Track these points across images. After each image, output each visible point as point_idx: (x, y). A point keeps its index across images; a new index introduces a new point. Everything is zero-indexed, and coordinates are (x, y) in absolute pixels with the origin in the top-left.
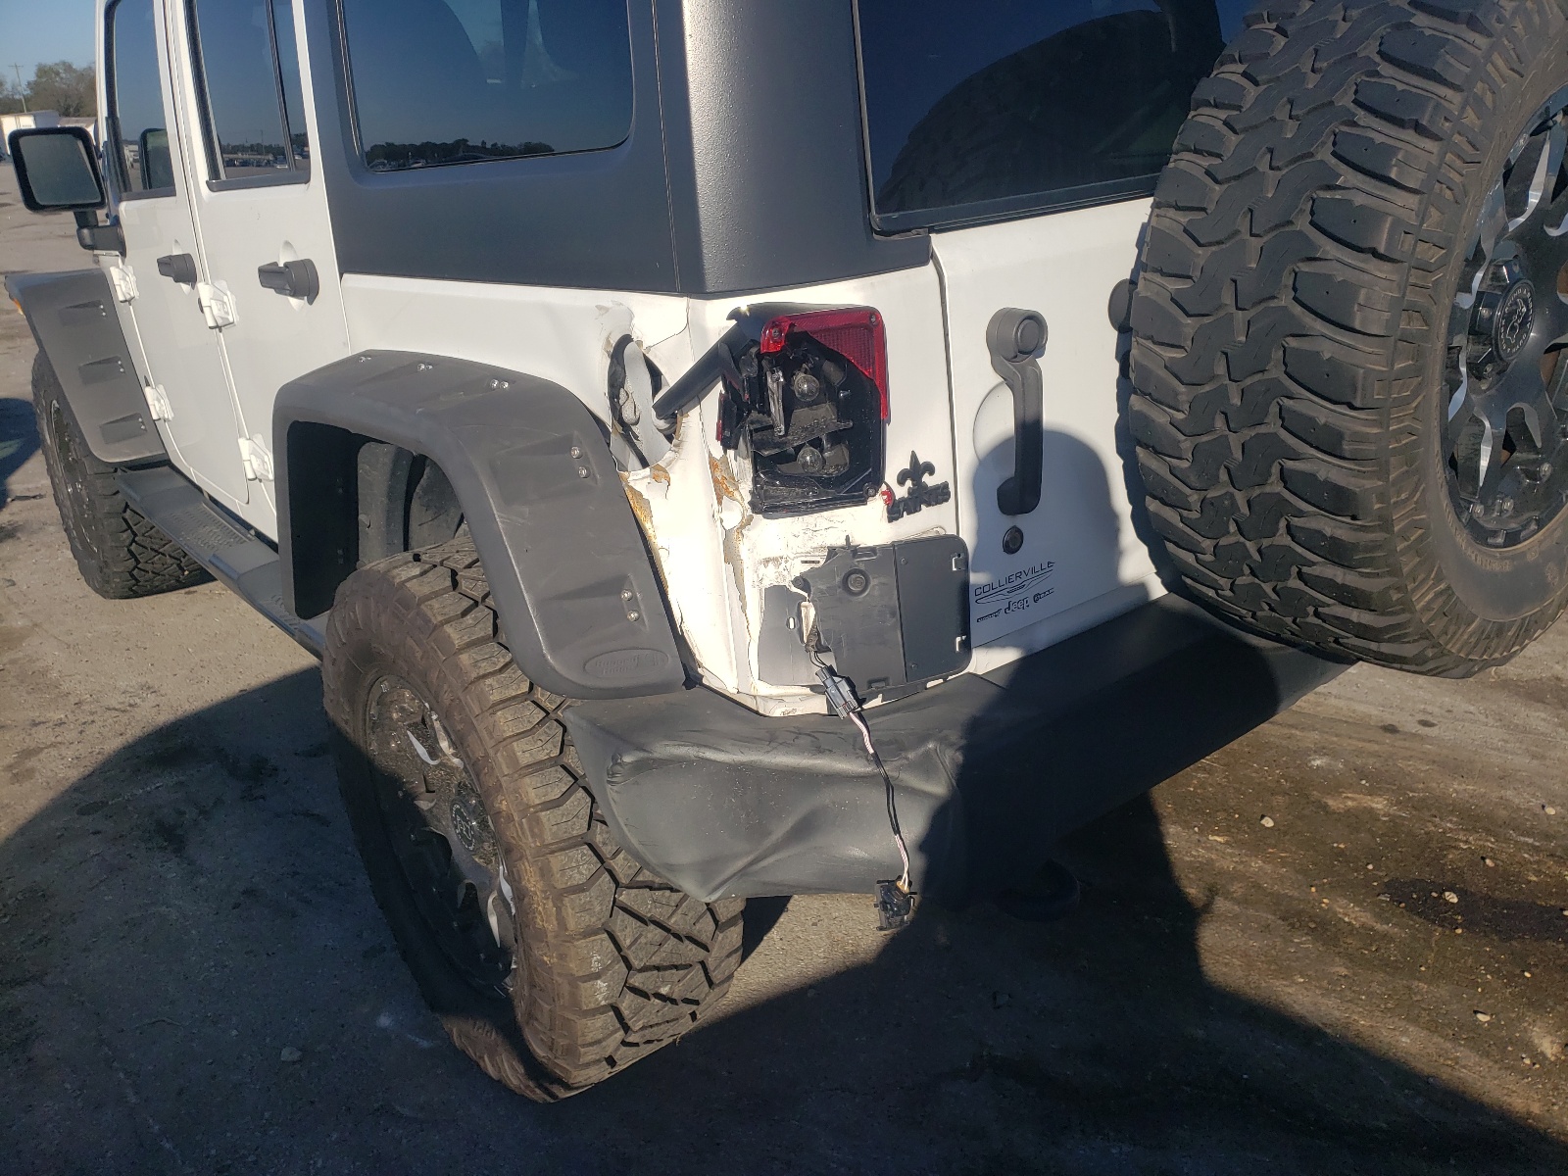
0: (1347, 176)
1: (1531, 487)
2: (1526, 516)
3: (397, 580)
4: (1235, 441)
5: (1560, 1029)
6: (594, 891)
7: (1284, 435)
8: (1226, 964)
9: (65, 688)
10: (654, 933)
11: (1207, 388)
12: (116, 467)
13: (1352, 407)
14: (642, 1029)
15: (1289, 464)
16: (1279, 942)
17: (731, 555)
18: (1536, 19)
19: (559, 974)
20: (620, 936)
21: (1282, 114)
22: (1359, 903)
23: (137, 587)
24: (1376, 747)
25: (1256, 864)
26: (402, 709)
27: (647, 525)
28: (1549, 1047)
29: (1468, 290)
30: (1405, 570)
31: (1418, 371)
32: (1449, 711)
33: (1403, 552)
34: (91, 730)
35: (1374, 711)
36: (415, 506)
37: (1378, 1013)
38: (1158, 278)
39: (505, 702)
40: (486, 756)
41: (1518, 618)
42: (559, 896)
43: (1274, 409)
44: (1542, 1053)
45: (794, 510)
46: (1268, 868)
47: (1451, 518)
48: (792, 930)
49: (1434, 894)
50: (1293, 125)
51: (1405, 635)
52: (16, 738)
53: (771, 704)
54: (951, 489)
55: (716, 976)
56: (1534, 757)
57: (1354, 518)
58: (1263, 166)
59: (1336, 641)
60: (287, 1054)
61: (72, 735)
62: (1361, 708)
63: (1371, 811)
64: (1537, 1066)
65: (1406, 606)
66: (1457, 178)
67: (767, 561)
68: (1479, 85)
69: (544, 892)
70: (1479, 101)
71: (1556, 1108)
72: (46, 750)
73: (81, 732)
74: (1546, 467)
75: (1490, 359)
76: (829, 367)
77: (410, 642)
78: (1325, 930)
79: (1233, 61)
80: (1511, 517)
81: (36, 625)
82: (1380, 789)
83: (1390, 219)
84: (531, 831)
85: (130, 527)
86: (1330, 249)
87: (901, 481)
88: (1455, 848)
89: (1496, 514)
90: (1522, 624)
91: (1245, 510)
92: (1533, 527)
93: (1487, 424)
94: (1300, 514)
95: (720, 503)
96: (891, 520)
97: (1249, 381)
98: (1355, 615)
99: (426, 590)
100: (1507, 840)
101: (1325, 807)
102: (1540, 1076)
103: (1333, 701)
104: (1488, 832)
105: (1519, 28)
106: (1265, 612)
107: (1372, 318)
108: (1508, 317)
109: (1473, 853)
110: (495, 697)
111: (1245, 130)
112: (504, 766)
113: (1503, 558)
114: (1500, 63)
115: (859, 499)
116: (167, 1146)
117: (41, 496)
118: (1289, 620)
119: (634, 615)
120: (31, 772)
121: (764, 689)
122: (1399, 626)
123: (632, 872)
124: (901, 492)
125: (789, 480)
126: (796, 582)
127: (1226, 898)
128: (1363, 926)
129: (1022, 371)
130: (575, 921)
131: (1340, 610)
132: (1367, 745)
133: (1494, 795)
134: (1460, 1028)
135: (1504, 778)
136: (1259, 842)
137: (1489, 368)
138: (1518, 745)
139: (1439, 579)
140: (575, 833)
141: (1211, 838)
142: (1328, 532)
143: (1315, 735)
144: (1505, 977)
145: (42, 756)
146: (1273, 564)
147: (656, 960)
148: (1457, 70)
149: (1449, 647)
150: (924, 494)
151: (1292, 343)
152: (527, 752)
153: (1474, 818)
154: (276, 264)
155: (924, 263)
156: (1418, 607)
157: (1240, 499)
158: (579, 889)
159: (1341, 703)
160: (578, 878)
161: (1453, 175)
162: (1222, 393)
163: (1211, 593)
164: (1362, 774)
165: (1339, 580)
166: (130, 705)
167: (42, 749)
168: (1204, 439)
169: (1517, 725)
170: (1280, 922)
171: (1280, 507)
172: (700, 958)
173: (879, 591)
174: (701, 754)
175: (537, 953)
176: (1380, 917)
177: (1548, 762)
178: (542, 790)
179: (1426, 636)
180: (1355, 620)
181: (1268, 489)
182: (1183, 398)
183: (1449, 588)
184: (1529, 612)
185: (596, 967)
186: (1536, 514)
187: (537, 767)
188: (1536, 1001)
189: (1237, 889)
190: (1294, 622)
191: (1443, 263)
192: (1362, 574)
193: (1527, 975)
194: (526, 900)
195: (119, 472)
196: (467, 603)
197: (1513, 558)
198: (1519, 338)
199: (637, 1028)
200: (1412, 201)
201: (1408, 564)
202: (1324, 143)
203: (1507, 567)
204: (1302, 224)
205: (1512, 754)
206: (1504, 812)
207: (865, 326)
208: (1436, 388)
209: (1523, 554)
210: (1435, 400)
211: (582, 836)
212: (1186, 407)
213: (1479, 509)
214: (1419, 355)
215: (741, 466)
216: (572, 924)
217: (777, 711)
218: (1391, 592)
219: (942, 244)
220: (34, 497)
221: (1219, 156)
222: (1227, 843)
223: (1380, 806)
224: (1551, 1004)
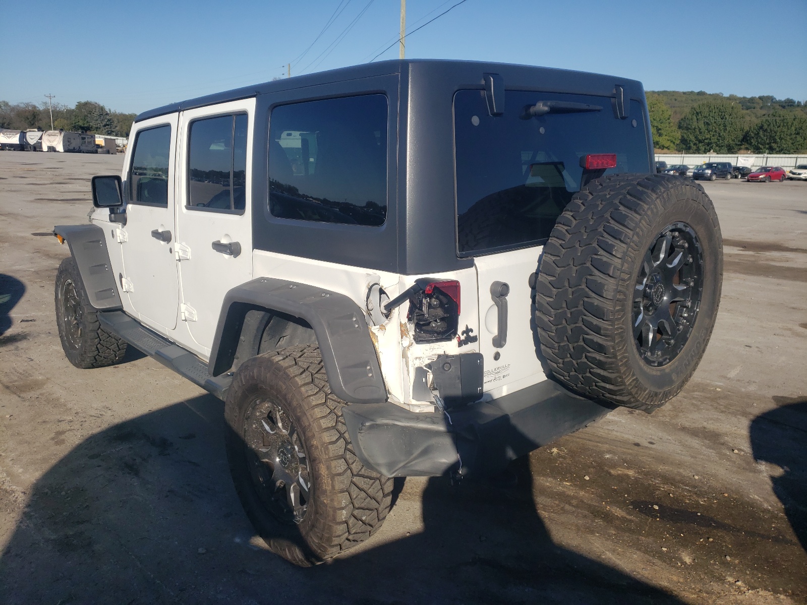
0: (601, 252)
1: (668, 347)
2: (666, 357)
3: (275, 361)
4: (569, 328)
5: (692, 554)
6: (345, 476)
7: (584, 327)
8: (570, 529)
9: (69, 406)
10: (363, 495)
11: (560, 311)
12: (97, 310)
13: (603, 320)
14: (354, 533)
15: (586, 336)
16: (590, 521)
17: (404, 355)
18: (655, 210)
19: (330, 507)
20: (352, 493)
21: (583, 231)
22: (621, 508)
23: (96, 363)
24: (631, 451)
25: (582, 493)
26: (261, 411)
27: (376, 344)
28: (688, 560)
29: (642, 284)
30: (622, 372)
31: (623, 310)
32: (661, 439)
33: (622, 365)
34: (86, 424)
35: (631, 437)
36: (265, 335)
37: (625, 547)
38: (545, 276)
39: (317, 405)
40: (310, 425)
41: (662, 391)
42: (333, 476)
43: (581, 319)
44: (685, 562)
45: (428, 342)
46: (587, 495)
47: (637, 356)
48: (399, 512)
49: (650, 506)
50: (586, 234)
51: (623, 393)
52: (52, 427)
53: (415, 408)
54: (478, 338)
55: (381, 516)
56: (692, 457)
57: (605, 354)
58: (577, 246)
59: (603, 396)
60: (201, 550)
61: (78, 426)
62: (626, 436)
63: (628, 476)
64: (683, 566)
65: (623, 383)
66: (633, 255)
67: (416, 358)
68: (638, 229)
69: (327, 475)
70: (638, 234)
71: (689, 580)
72: (67, 432)
73: (81, 425)
74: (672, 341)
75: (651, 305)
76: (441, 297)
77: (280, 383)
78: (608, 518)
79: (569, 211)
80: (661, 357)
81: (48, 379)
82: (631, 467)
83: (613, 266)
84: (325, 452)
85: (99, 337)
86: (596, 272)
87: (463, 334)
88: (659, 490)
89: (656, 356)
90: (664, 393)
91: (572, 350)
92: (668, 361)
93: (651, 326)
94: (589, 352)
95: (402, 338)
96: (459, 346)
97: (573, 310)
98: (608, 386)
99: (287, 365)
100: (679, 487)
101: (610, 473)
102: (684, 570)
103: (615, 433)
104: (672, 484)
105: (649, 213)
106: (580, 385)
107: (609, 293)
108: (656, 292)
109: (666, 492)
110: (314, 403)
111: (572, 234)
112: (316, 428)
113: (657, 370)
114: (644, 223)
115: (449, 339)
116: (158, 582)
117: (34, 321)
118: (587, 388)
119: (370, 375)
120: (63, 442)
121: (414, 402)
122: (622, 390)
123: (358, 470)
124: (463, 338)
125: (426, 332)
126: (426, 366)
127: (570, 505)
128: (622, 517)
129: (501, 301)
130: (338, 486)
131: (603, 384)
132: (628, 450)
133: (675, 471)
134: (656, 552)
135: (680, 464)
136: (583, 485)
137: (651, 308)
138: (687, 453)
139: (633, 375)
140: (340, 454)
141: (564, 483)
142: (598, 358)
143: (607, 446)
144: (674, 536)
145: (67, 434)
146: (582, 368)
147: (363, 505)
148: (632, 225)
149: (639, 398)
150: (470, 339)
151: (586, 299)
152: (325, 423)
153: (667, 479)
154: (219, 241)
155: (472, 267)
156: (627, 384)
157: (571, 346)
158: (339, 474)
159: (618, 434)
160: (340, 470)
161: (631, 254)
162: (565, 313)
163: (562, 378)
164: (625, 461)
165: (602, 374)
166: (101, 415)
167: (65, 432)
168: (559, 327)
169: (687, 445)
170: (591, 514)
171: (583, 350)
172: (376, 507)
173: (454, 370)
174: (394, 423)
175: (322, 499)
176: (628, 514)
177: (697, 459)
178: (330, 437)
179: (630, 394)
180: (608, 387)
181: (579, 344)
182: (552, 313)
183: (637, 378)
184: (667, 389)
185: (343, 505)
186: (668, 357)
187: (328, 429)
188: (684, 544)
189: (574, 502)
190: (589, 389)
191: (629, 279)
192: (609, 372)
193: (682, 535)
194: (320, 479)
195: (99, 313)
196: (302, 370)
197: (661, 371)
198: (660, 299)
199: (353, 533)
200: (619, 261)
201: (623, 369)
202: (595, 241)
203: (659, 373)
204: (588, 264)
205: (684, 456)
206: (679, 478)
207: (454, 286)
208: (630, 315)
209: (664, 370)
210: (630, 319)
211: (341, 455)
212: (554, 316)
213: (649, 354)
214: (623, 305)
215: (411, 327)
216: (337, 487)
217: (417, 410)
218: (618, 378)
219: (478, 261)
220: (31, 321)
221: (564, 240)
222: (571, 485)
223: (631, 474)
224: (690, 545)
